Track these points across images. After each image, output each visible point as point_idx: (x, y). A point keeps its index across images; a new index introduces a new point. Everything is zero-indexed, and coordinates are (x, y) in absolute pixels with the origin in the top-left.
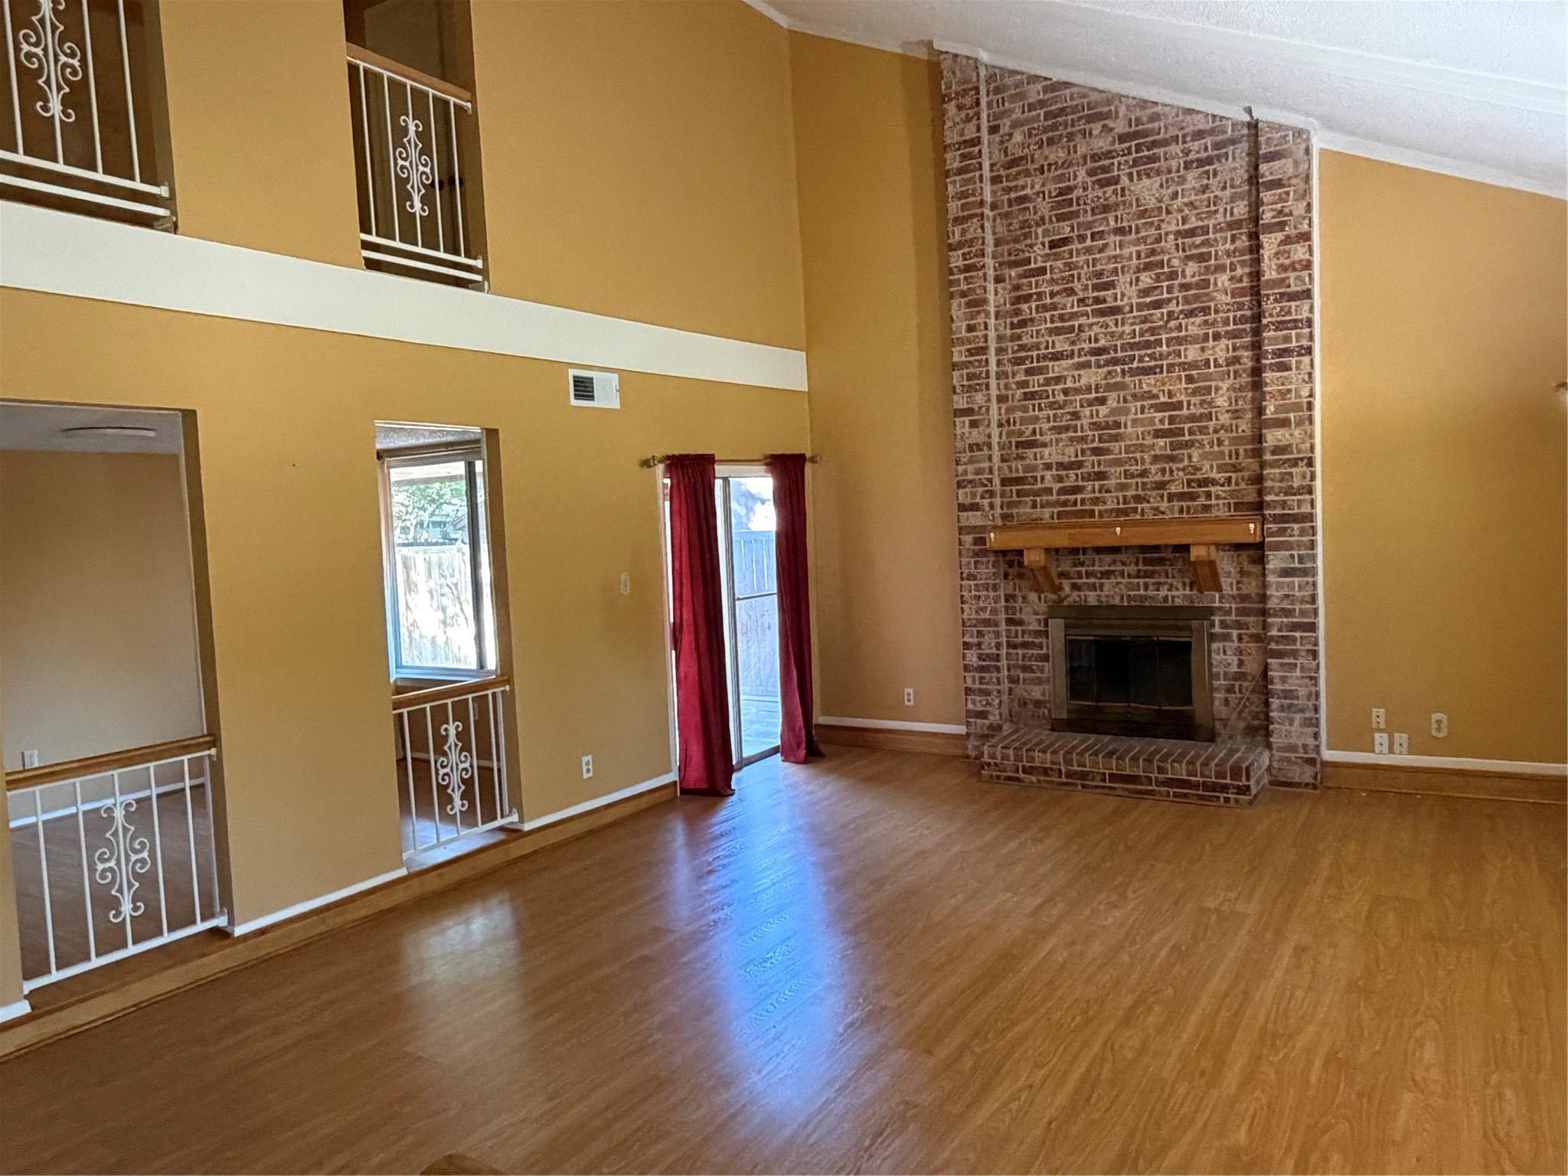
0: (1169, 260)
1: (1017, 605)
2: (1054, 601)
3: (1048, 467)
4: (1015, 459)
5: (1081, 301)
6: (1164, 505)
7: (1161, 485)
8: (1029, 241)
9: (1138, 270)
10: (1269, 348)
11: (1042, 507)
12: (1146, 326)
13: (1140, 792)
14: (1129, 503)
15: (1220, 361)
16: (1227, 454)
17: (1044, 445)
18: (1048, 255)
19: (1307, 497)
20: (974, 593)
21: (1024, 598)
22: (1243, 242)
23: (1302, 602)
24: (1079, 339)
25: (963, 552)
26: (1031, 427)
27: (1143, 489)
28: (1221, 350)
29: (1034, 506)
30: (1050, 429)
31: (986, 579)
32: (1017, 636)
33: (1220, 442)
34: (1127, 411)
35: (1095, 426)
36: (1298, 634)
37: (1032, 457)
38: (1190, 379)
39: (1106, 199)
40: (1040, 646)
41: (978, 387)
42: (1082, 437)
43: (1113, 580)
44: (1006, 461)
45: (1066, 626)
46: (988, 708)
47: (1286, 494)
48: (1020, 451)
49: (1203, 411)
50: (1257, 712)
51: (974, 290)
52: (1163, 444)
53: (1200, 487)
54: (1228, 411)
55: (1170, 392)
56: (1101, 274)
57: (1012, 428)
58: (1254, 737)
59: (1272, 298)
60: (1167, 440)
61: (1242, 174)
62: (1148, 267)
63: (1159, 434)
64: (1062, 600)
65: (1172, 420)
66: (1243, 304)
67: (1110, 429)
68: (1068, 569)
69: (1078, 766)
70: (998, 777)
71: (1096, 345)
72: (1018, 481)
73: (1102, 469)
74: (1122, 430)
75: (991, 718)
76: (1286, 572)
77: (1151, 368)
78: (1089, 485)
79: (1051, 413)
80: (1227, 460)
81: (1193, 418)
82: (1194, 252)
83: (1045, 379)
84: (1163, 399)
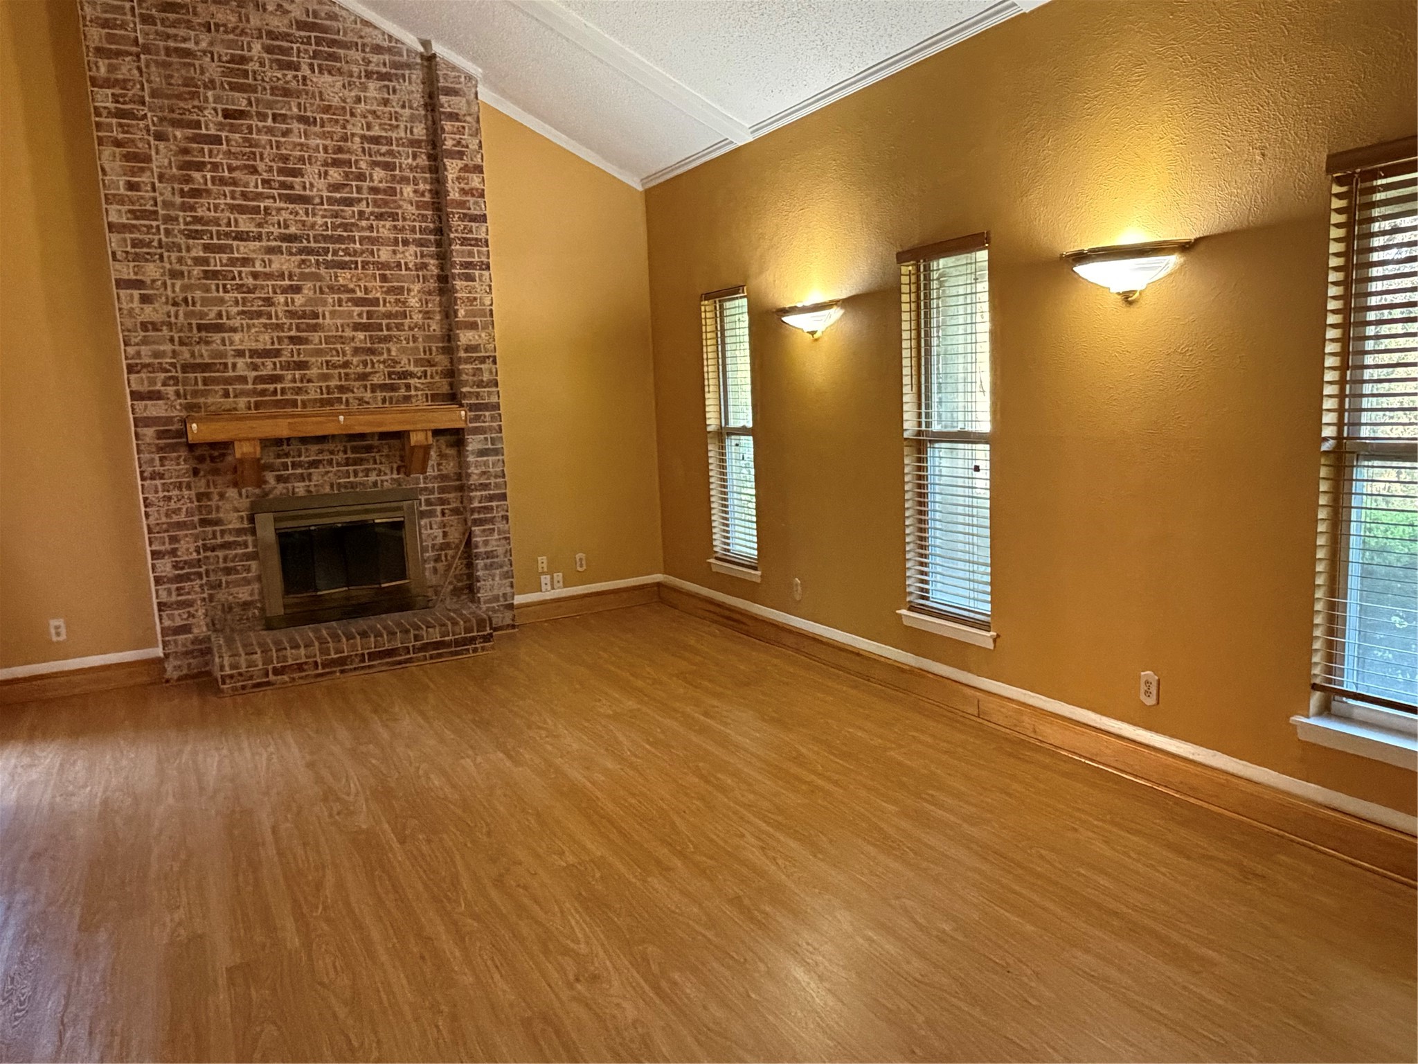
0: (356, 161)
1: (213, 503)
2: (258, 496)
3: (240, 353)
4: (198, 343)
5: (265, 182)
6: (368, 395)
7: (363, 377)
8: (196, 103)
9: (326, 164)
10: (457, 260)
11: (235, 396)
12: (339, 221)
13: (400, 663)
14: (334, 393)
15: (411, 266)
16: (422, 350)
17: (234, 330)
18: (220, 124)
19: (494, 389)
20: (161, 494)
21: (222, 496)
22: (423, 161)
23: (496, 477)
24: (266, 222)
25: (142, 448)
26: (216, 309)
27: (346, 380)
28: (410, 255)
29: (226, 394)
30: (239, 313)
31: (178, 477)
32: (214, 537)
33: (415, 339)
34: (325, 303)
35: (291, 314)
36: (494, 504)
37: (219, 342)
38: (384, 278)
39: (287, 82)
40: (246, 545)
41: (148, 257)
42: (277, 324)
43: (321, 470)
44: (186, 345)
45: (276, 520)
46: (191, 621)
47: (478, 387)
48: (203, 334)
49: (397, 308)
50: (461, 575)
51: (133, 141)
52: (363, 337)
53: (400, 378)
54: (420, 312)
55: (366, 288)
56: (287, 159)
57: (191, 308)
58: (459, 597)
59: (457, 216)
60: (367, 334)
61: (418, 99)
62: (336, 163)
63: (357, 327)
64: (267, 494)
65: (370, 315)
66: (426, 216)
67: (308, 319)
68: (271, 461)
69: (336, 653)
70: (243, 687)
71: (287, 231)
72: (205, 367)
73: (302, 358)
74: (320, 321)
75: (196, 631)
76: (482, 453)
77: (346, 263)
78: (288, 375)
79: (239, 296)
80: (422, 356)
81: (389, 315)
82: (379, 159)
83: (229, 259)
84: (359, 294)
